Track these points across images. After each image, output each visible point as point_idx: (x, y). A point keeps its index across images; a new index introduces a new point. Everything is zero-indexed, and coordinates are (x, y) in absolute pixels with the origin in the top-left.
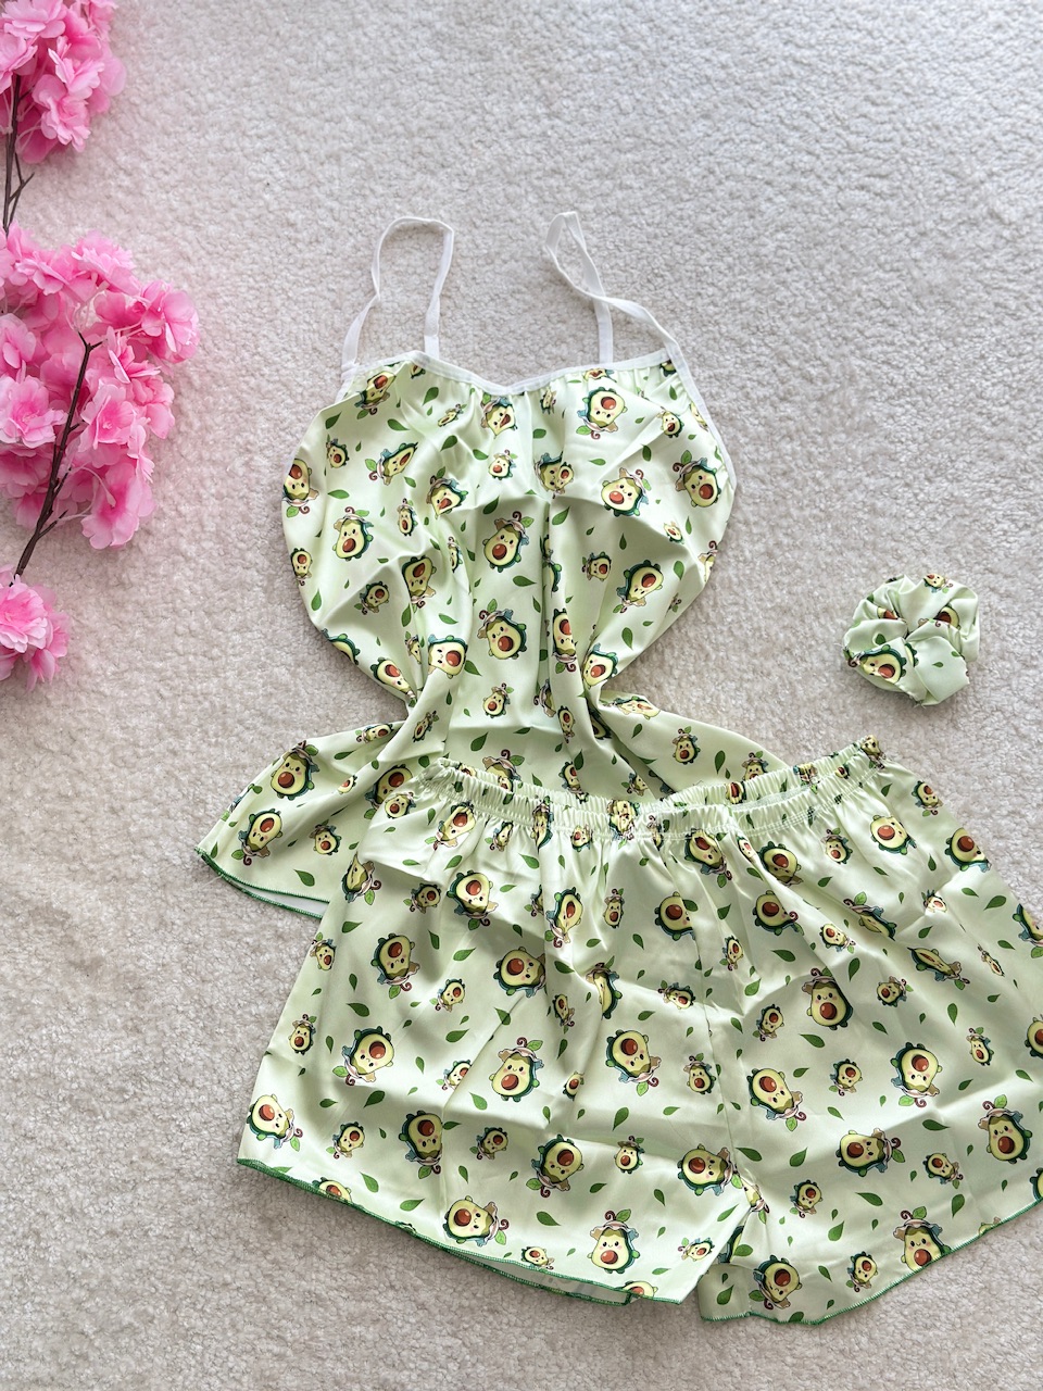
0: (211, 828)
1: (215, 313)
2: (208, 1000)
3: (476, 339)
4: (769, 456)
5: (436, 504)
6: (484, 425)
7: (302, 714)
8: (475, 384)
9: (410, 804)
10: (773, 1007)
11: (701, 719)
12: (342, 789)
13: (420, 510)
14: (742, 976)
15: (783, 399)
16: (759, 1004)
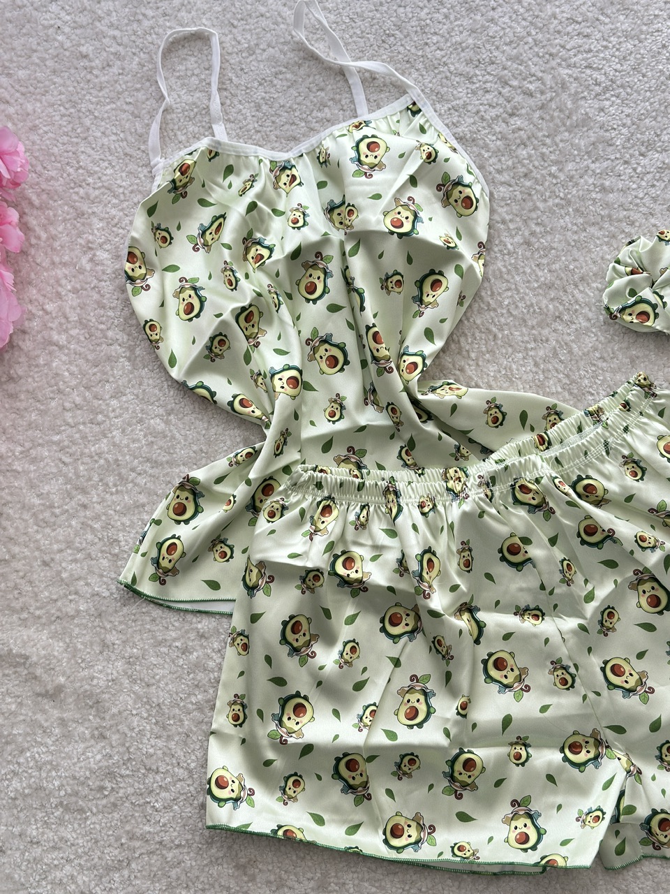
0: (127, 560)
1: (38, 142)
2: (155, 700)
3: (255, 119)
4: (510, 163)
5: (251, 260)
6: (276, 186)
7: (181, 453)
8: (262, 156)
9: (284, 508)
10: (609, 607)
11: (501, 388)
12: (225, 507)
13: (239, 268)
14: (580, 589)
15: (512, 115)
16: (597, 608)
